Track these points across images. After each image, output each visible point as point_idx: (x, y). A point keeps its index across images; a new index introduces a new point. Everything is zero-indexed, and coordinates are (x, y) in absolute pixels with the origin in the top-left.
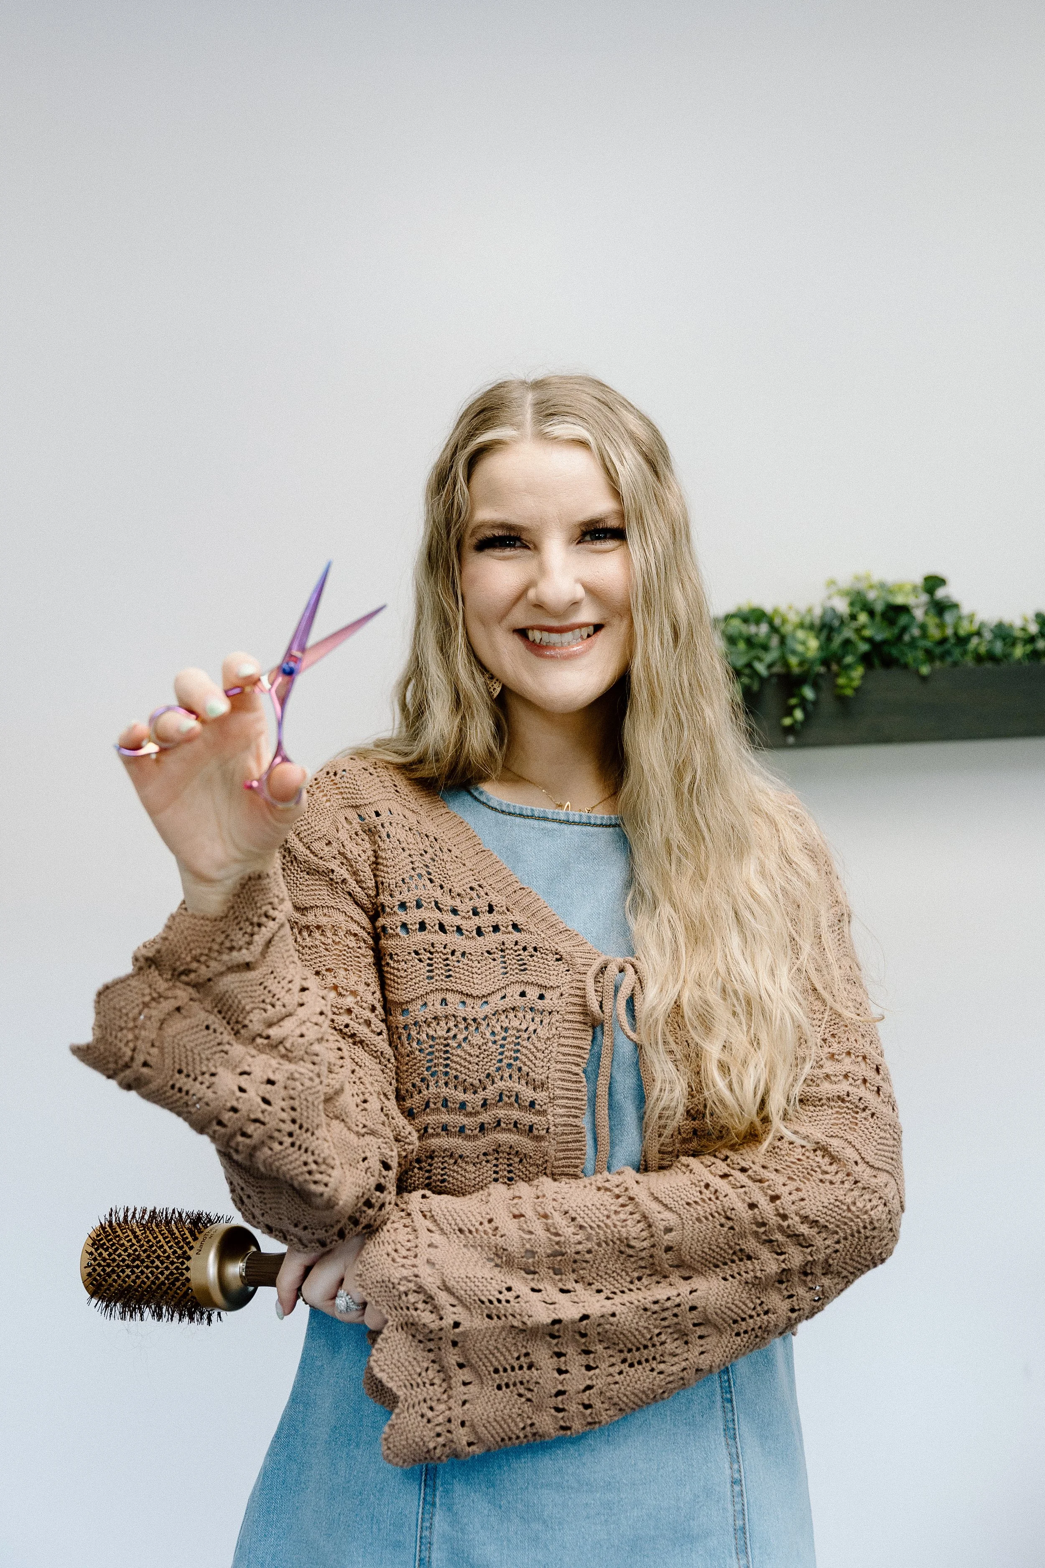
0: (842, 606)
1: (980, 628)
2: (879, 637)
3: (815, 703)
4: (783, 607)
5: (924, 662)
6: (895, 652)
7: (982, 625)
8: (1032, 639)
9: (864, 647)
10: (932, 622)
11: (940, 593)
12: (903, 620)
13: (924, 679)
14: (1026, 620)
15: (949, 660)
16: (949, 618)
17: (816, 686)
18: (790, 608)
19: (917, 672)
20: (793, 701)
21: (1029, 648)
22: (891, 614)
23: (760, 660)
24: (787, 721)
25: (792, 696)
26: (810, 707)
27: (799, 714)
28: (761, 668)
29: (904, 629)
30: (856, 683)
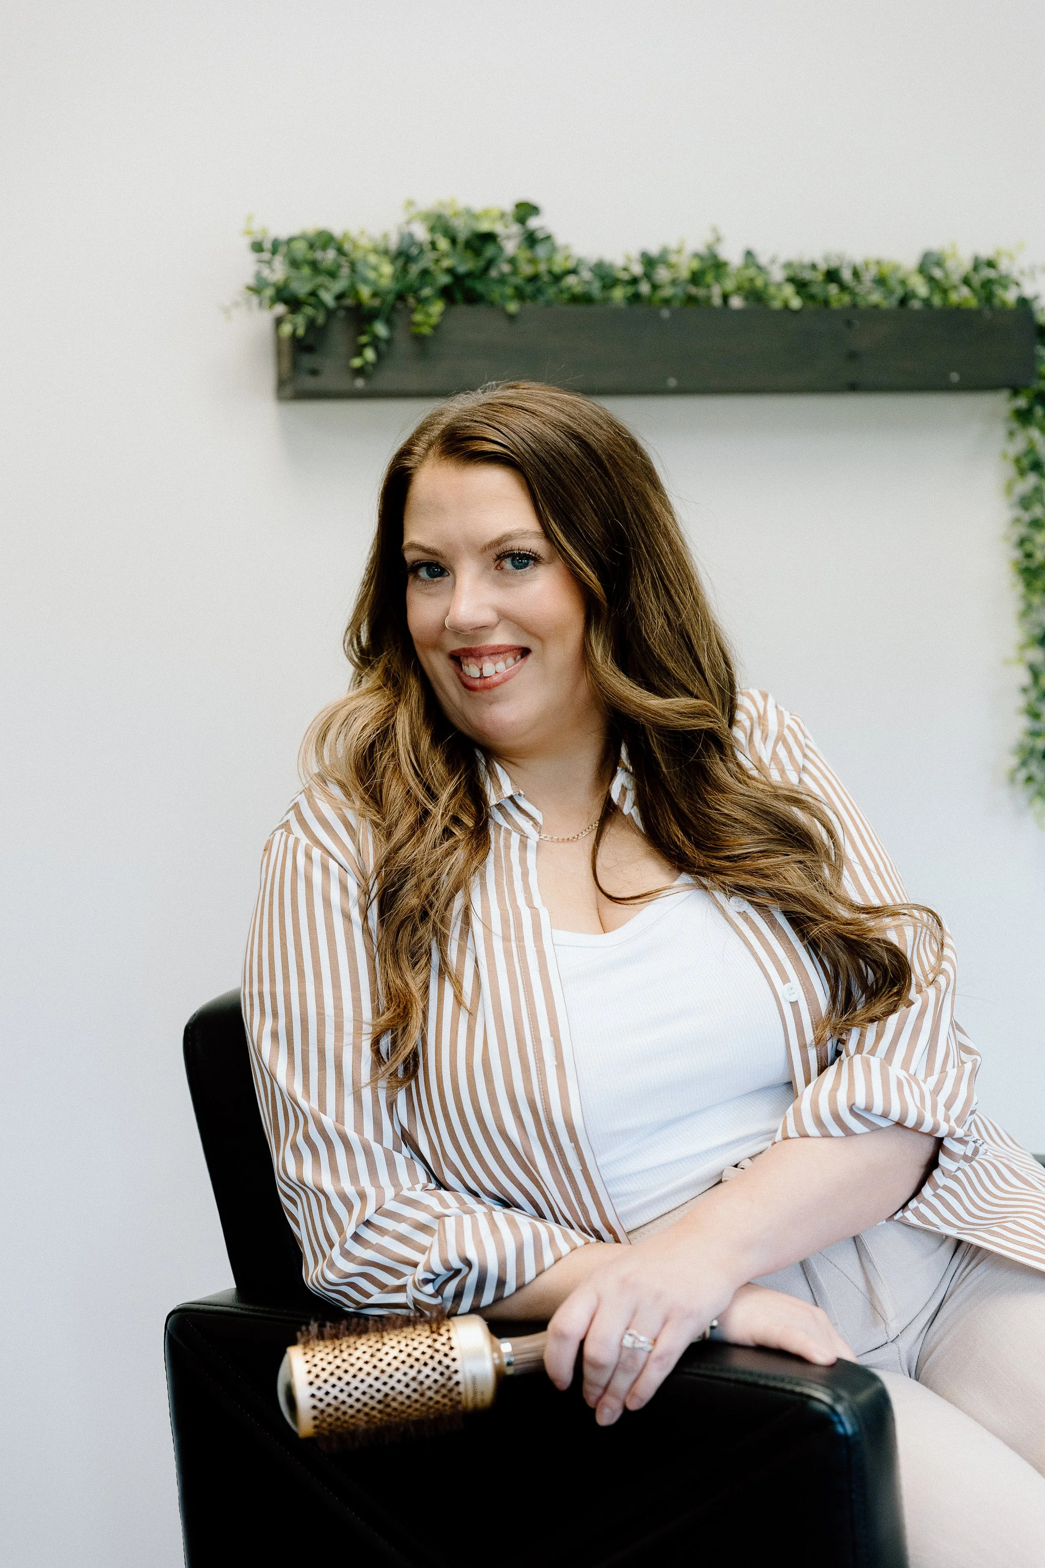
0: (421, 233)
1: (577, 265)
2: (462, 269)
3: (389, 341)
4: (354, 232)
5: (512, 298)
6: (480, 287)
7: (580, 262)
8: (634, 281)
9: (444, 279)
10: (523, 255)
11: (533, 223)
12: (489, 251)
13: (512, 318)
14: (629, 259)
15: (541, 300)
16: (541, 251)
17: (389, 323)
18: (362, 233)
19: (503, 310)
20: (364, 339)
21: (630, 290)
22: (477, 243)
23: (327, 289)
24: (357, 362)
25: (362, 333)
26: (383, 346)
27: (370, 354)
28: (328, 298)
29: (490, 263)
30: (434, 320)
